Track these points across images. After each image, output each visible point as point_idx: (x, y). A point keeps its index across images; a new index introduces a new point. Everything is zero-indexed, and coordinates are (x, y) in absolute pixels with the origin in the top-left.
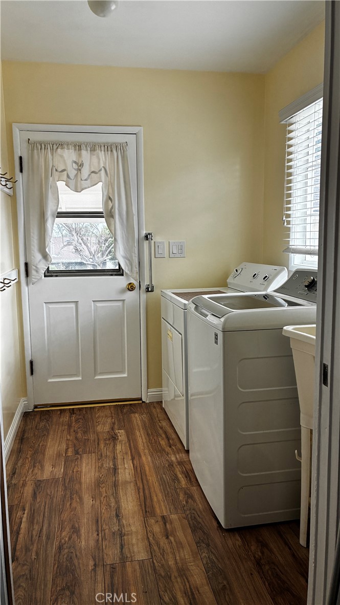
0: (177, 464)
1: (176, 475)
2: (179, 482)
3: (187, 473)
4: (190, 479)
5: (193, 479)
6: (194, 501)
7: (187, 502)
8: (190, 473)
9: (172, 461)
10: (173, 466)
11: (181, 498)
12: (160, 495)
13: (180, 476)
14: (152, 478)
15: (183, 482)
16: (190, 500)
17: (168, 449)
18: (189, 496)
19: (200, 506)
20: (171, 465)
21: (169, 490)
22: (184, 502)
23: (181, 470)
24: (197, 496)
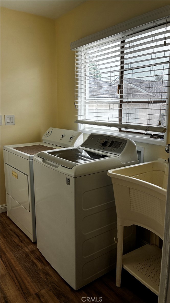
0: (30, 253)
1: (33, 261)
2: (37, 266)
3: (39, 258)
4: (42, 262)
5: (44, 262)
6: (50, 276)
7: (47, 279)
8: (41, 258)
9: (26, 251)
10: (28, 255)
11: (42, 277)
12: (28, 278)
13: (35, 261)
14: (19, 268)
15: (39, 265)
16: (48, 277)
17: (21, 244)
18: (47, 274)
19: (55, 279)
20: (27, 255)
21: (32, 273)
22: (45, 280)
23: (34, 257)
24: (51, 273)
